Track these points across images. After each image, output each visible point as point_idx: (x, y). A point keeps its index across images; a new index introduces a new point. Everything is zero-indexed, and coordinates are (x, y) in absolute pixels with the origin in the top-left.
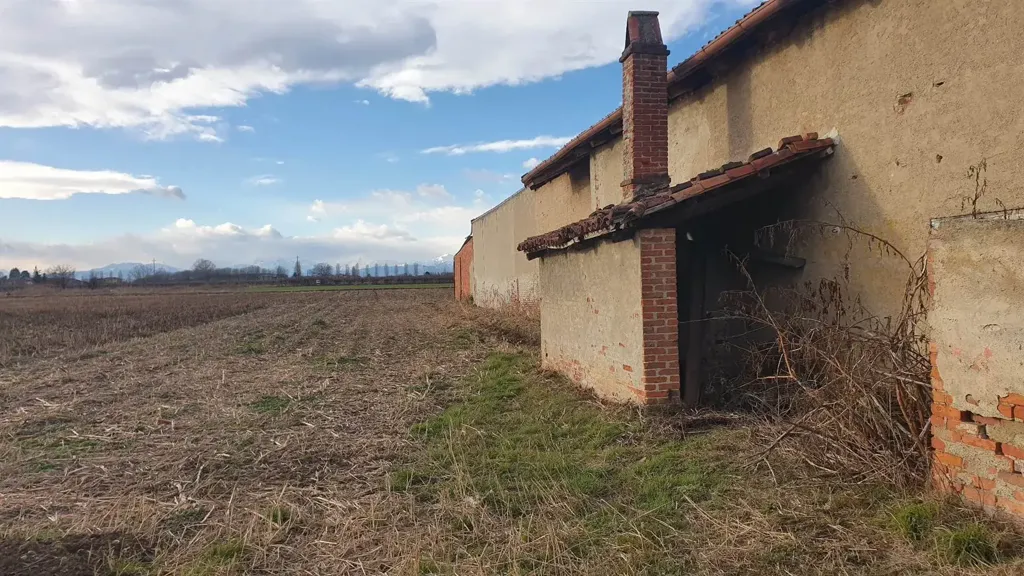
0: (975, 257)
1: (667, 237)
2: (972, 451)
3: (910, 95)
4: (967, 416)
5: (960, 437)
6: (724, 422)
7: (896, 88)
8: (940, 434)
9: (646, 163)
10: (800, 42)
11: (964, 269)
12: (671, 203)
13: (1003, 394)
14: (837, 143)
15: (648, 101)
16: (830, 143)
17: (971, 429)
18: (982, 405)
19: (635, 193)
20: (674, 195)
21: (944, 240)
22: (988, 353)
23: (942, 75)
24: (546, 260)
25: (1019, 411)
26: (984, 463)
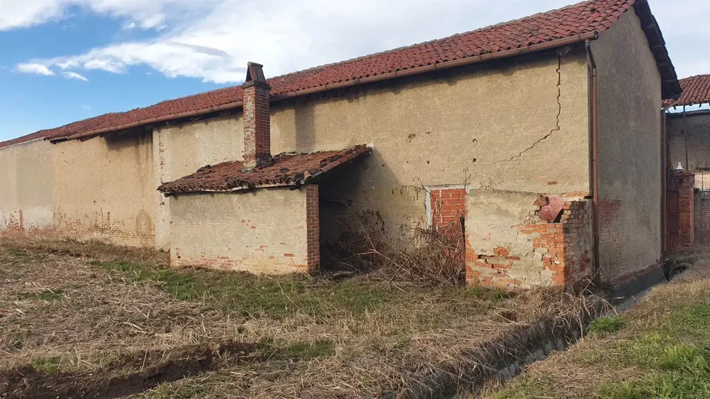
0: (485, 202)
1: (316, 188)
2: (482, 268)
3: (414, 135)
4: (480, 257)
5: (477, 264)
6: (346, 276)
7: (407, 131)
8: (469, 264)
9: (261, 146)
10: (350, 100)
11: (481, 206)
12: (321, 172)
13: (496, 247)
14: (373, 149)
15: (262, 113)
16: (370, 149)
17: (482, 261)
18: (487, 252)
19: (257, 162)
20: (322, 169)
21: (472, 196)
22: (490, 234)
23: (430, 130)
24: (180, 198)
25: (502, 252)
26: (487, 271)
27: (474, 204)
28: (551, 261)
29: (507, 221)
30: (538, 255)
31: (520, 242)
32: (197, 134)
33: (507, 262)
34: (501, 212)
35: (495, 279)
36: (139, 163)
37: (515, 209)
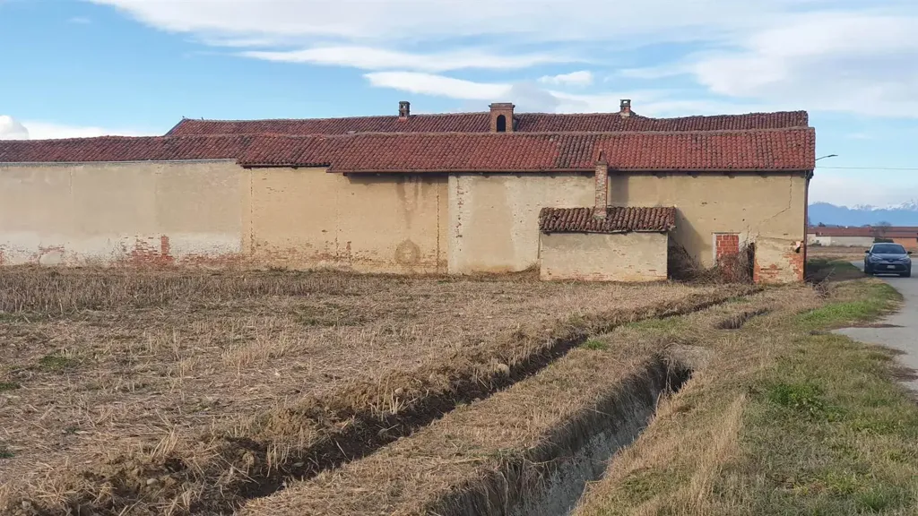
2: (763, 275)
3: (706, 203)
4: (762, 269)
5: (760, 273)
7: (702, 200)
8: (756, 273)
13: (770, 265)
14: (676, 209)
17: (763, 271)
18: (766, 267)
22: (768, 259)
23: (717, 201)
24: (552, 235)
25: (774, 267)
26: (766, 276)
27: (761, 244)
28: (797, 270)
29: (777, 252)
30: (791, 267)
31: (783, 262)
32: (507, 184)
33: (776, 271)
34: (775, 248)
35: (770, 279)
36: (404, 199)
37: (781, 246)
